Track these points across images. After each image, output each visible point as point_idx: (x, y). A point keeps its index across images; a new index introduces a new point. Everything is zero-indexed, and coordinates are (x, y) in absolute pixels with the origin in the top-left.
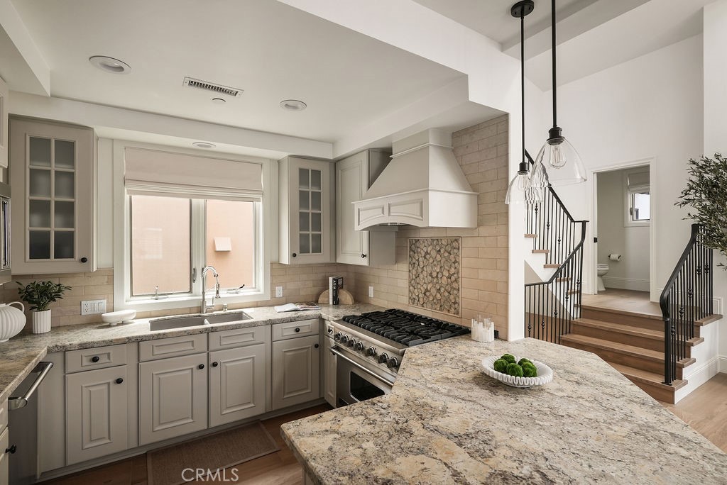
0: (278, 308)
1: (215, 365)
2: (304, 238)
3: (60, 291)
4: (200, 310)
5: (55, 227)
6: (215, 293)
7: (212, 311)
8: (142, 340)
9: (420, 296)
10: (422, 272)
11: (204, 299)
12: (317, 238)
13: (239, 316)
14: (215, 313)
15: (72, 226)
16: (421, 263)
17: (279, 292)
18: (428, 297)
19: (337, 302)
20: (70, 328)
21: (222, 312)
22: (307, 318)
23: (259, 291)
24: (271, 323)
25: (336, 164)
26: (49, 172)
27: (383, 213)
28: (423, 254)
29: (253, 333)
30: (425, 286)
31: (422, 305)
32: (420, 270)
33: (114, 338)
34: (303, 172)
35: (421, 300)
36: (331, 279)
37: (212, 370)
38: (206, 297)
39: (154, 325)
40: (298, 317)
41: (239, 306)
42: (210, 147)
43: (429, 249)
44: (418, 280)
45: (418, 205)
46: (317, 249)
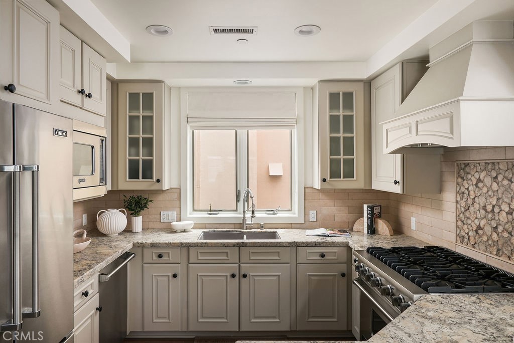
0: (309, 232)
1: (245, 276)
2: (334, 164)
3: (147, 203)
4: (241, 225)
5: (142, 156)
6: (251, 212)
7: (251, 229)
8: (190, 246)
9: (471, 233)
10: (473, 204)
11: (244, 217)
12: (349, 163)
13: (273, 235)
14: (253, 230)
15: (151, 155)
16: (472, 193)
17: (312, 216)
18: (481, 236)
19: (372, 231)
20: (153, 230)
21: (259, 230)
22: (333, 245)
23: (295, 214)
24: (296, 245)
25: (368, 84)
26: (138, 117)
27: (410, 132)
28: (475, 181)
29: (279, 252)
30: (477, 222)
31: (474, 246)
32: (470, 202)
33: (172, 242)
34: (334, 97)
35: (472, 239)
36: (365, 206)
37: (243, 280)
38: (246, 216)
39: (207, 235)
40: (323, 243)
41: (275, 226)
42: (247, 83)
43: (483, 175)
44: (467, 214)
45: (448, 120)
46: (349, 174)
